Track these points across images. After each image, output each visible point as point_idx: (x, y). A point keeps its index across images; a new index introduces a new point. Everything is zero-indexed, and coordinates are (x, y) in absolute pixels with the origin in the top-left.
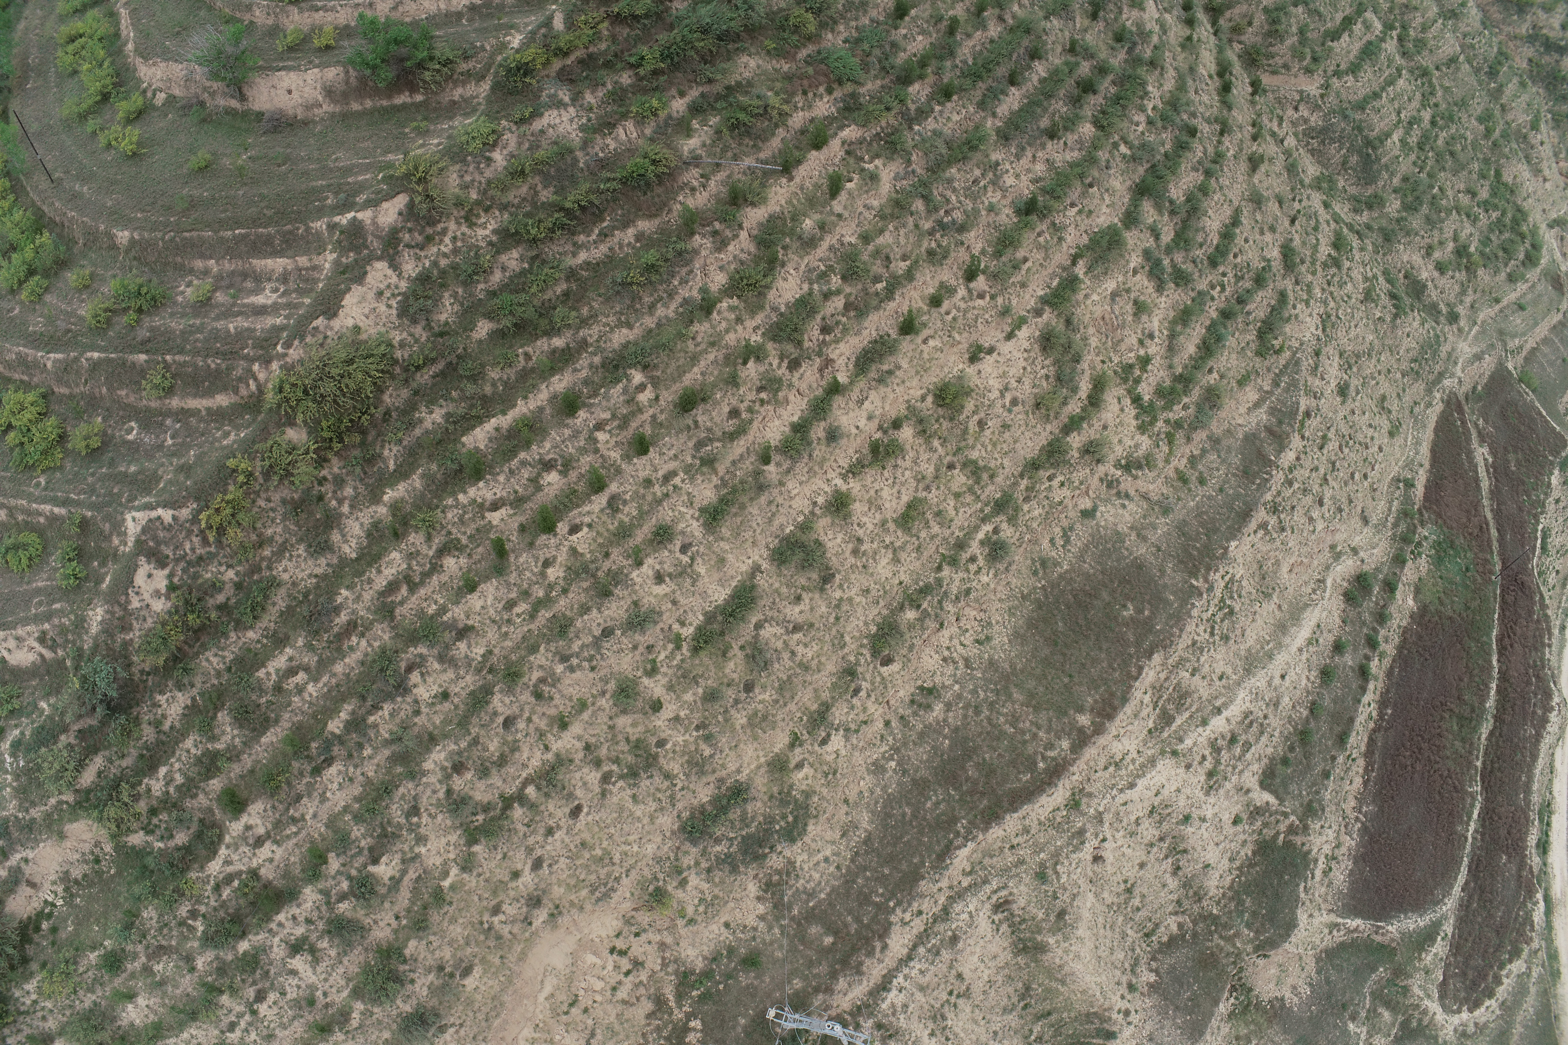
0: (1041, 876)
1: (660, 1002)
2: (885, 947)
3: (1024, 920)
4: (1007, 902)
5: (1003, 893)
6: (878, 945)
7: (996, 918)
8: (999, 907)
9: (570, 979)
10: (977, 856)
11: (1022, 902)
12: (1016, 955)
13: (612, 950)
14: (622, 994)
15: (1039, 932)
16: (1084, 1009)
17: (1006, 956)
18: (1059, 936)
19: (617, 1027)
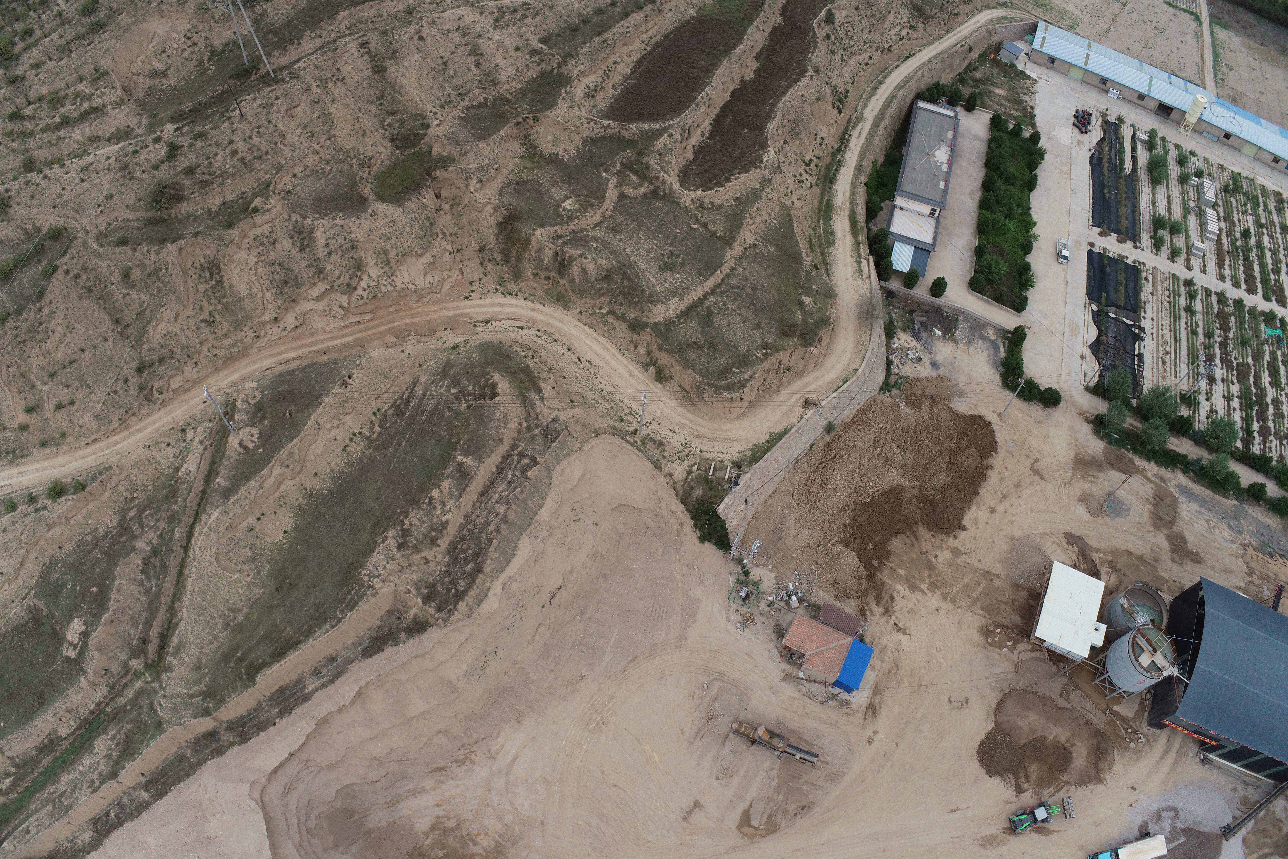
0: (384, 33)
1: (201, 62)
2: (299, 44)
3: (376, 55)
4: (367, 43)
5: (365, 38)
6: (296, 42)
7: (362, 50)
8: (363, 45)
9: (165, 42)
10: (353, 21)
11: (373, 43)
12: (374, 74)
13: (185, 36)
14: (185, 55)
15: (384, 61)
16: (414, 111)
17: (368, 73)
18: (393, 62)
19: (180, 68)
